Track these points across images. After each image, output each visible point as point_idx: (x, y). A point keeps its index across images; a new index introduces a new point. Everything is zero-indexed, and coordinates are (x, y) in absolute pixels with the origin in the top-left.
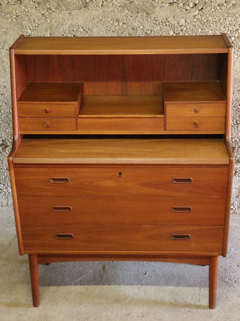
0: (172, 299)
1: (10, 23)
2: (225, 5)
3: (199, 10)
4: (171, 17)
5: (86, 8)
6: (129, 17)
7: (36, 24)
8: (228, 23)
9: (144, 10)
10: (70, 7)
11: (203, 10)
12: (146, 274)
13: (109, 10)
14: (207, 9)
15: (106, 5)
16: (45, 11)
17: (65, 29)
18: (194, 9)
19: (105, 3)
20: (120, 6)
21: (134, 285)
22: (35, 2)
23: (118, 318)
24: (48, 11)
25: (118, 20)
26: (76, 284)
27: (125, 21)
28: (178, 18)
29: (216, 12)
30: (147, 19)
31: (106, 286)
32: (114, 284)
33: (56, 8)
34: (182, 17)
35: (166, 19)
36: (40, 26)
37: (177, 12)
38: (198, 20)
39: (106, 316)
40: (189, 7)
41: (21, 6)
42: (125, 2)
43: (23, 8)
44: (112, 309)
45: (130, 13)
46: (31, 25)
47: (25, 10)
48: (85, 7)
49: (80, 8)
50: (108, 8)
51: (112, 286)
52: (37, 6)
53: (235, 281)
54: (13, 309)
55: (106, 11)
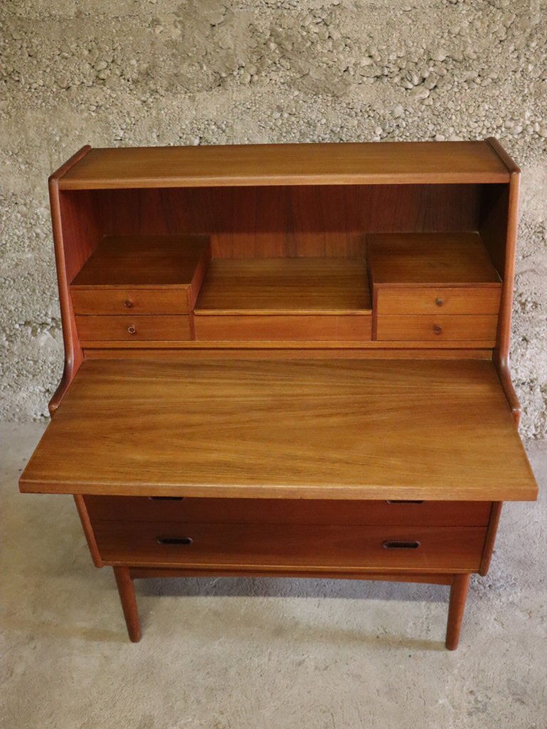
0: (380, 628)
1: (87, 120)
2: (478, 80)
3: (430, 90)
4: (378, 102)
5: (220, 88)
6: (301, 102)
7: (133, 119)
8: (484, 113)
9: (328, 89)
10: (192, 87)
11: (437, 90)
13: (264, 90)
14: (445, 87)
15: (258, 81)
16: (148, 95)
17: (184, 127)
18: (421, 88)
19: (256, 78)
20: (284, 83)
21: (310, 596)
22: (128, 81)
23: (280, 671)
24: (152, 95)
25: (280, 109)
26: (207, 594)
27: (294, 110)
28: (392, 103)
29: (461, 94)
30: (333, 105)
31: (261, 599)
32: (275, 595)
33: (167, 90)
34: (399, 102)
35: (368, 105)
36: (139, 124)
37: (388, 93)
38: (428, 107)
39: (259, 666)
40: (412, 84)
41: (105, 88)
42: (292, 75)
43: (109, 91)
44: (269, 650)
45: (302, 95)
46: (122, 121)
47: (112, 95)
48: (220, 85)
49: (211, 88)
50: (261, 86)
51: (271, 599)
52: (132, 87)
53: (490, 586)
54: (95, 643)
55: (259, 93)
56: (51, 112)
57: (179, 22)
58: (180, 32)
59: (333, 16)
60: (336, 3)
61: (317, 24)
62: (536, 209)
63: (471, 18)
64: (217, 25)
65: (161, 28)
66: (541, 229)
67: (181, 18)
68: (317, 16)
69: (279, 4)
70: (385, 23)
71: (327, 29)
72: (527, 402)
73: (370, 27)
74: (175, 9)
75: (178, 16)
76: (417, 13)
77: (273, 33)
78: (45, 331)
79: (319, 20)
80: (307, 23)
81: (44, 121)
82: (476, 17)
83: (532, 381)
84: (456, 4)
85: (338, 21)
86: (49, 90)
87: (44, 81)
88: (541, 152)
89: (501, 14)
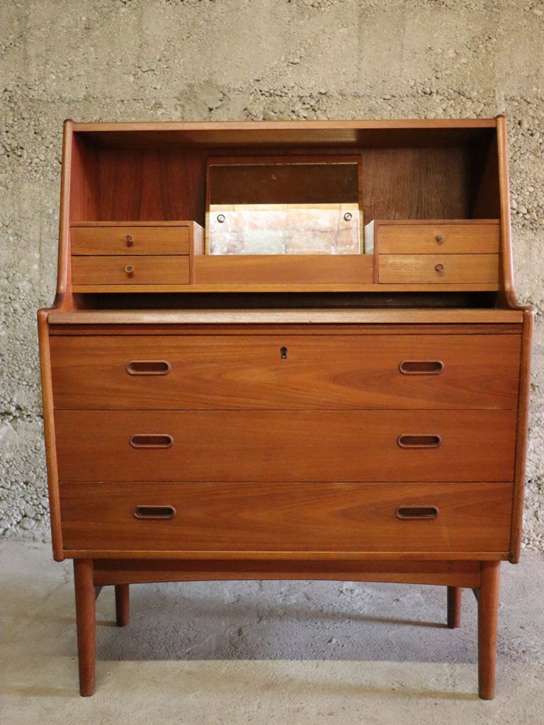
0: (395, 683)
12: (330, 641)
21: (306, 659)
23: (273, 716)
31: (246, 662)
32: (263, 658)
39: (245, 713)
44: (258, 701)
51: (259, 662)
53: (523, 651)
56: (48, 185)
57: (179, 105)
58: (180, 114)
59: (321, 102)
60: (323, 91)
61: (307, 109)
62: (522, 284)
63: (444, 106)
64: (214, 109)
65: (163, 111)
66: (529, 304)
67: (182, 102)
68: (306, 102)
69: (272, 91)
70: (367, 109)
71: (315, 114)
72: (537, 505)
73: (354, 112)
74: (176, 95)
75: (179, 100)
76: (395, 101)
77: (267, 117)
78: (6, 421)
79: (308, 106)
80: (296, 108)
81: (40, 194)
82: (449, 105)
83: (539, 478)
84: (430, 94)
85: (324, 107)
86: (49, 164)
87: (46, 157)
88: (520, 227)
89: (471, 103)
